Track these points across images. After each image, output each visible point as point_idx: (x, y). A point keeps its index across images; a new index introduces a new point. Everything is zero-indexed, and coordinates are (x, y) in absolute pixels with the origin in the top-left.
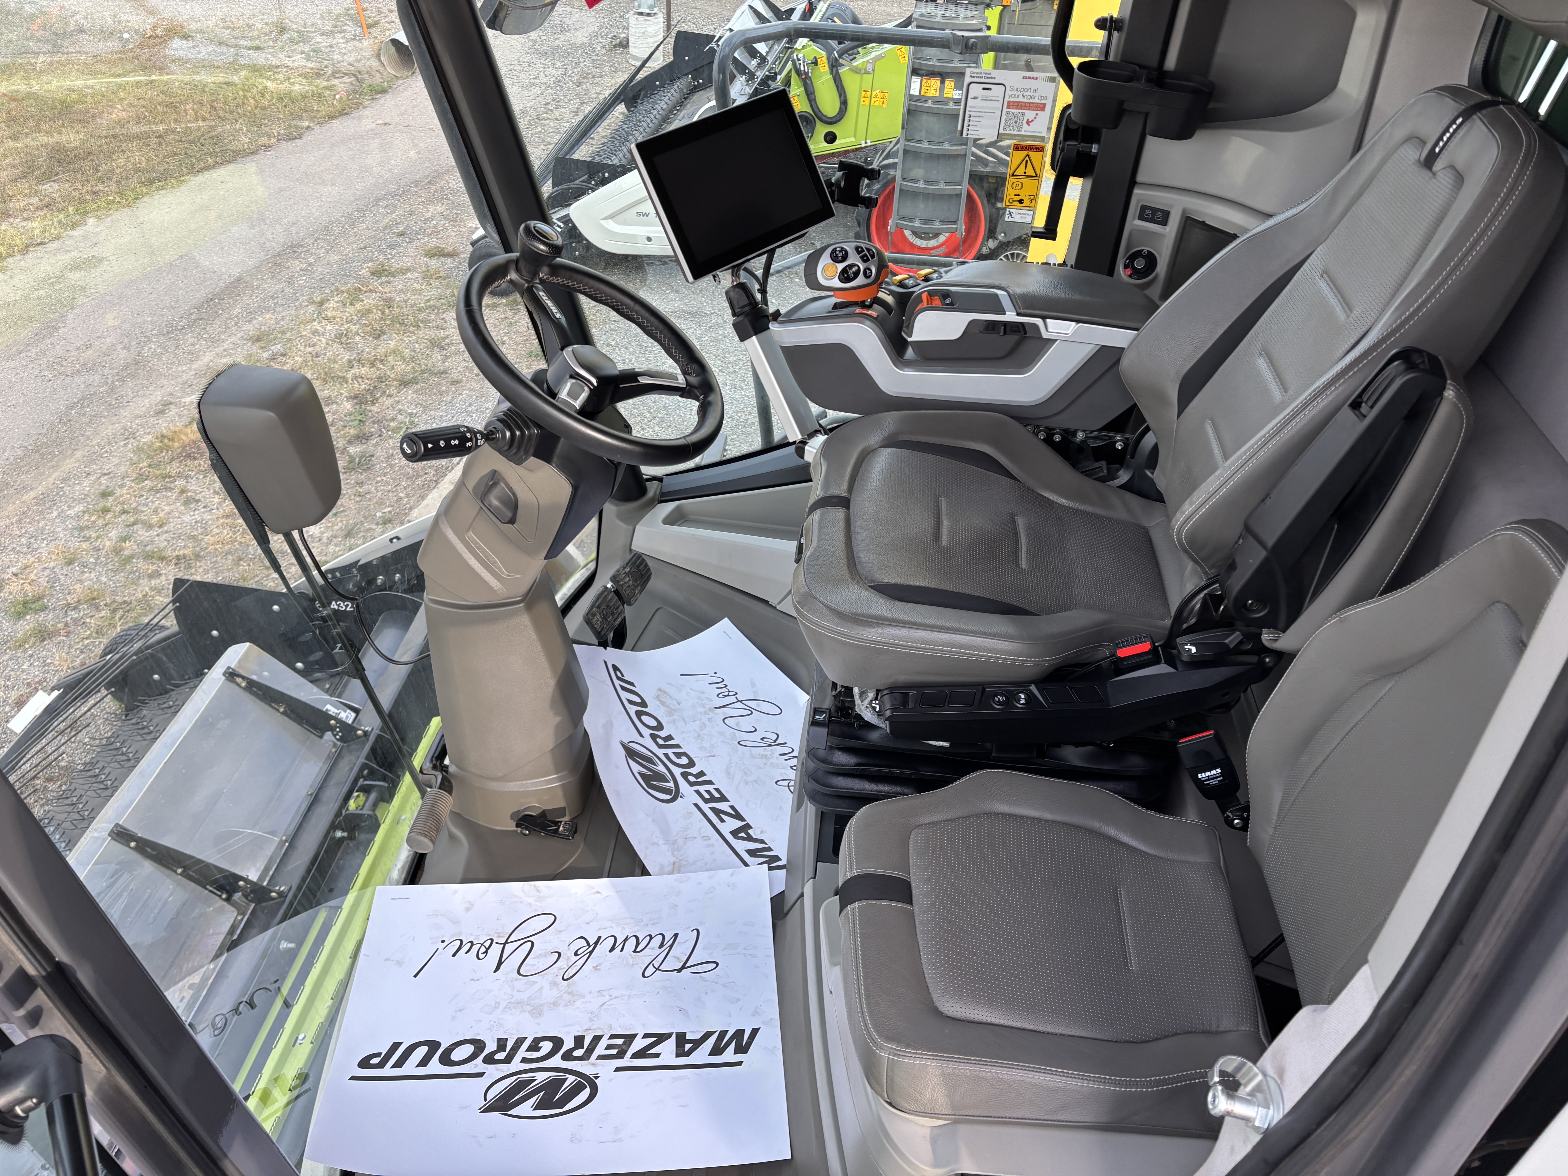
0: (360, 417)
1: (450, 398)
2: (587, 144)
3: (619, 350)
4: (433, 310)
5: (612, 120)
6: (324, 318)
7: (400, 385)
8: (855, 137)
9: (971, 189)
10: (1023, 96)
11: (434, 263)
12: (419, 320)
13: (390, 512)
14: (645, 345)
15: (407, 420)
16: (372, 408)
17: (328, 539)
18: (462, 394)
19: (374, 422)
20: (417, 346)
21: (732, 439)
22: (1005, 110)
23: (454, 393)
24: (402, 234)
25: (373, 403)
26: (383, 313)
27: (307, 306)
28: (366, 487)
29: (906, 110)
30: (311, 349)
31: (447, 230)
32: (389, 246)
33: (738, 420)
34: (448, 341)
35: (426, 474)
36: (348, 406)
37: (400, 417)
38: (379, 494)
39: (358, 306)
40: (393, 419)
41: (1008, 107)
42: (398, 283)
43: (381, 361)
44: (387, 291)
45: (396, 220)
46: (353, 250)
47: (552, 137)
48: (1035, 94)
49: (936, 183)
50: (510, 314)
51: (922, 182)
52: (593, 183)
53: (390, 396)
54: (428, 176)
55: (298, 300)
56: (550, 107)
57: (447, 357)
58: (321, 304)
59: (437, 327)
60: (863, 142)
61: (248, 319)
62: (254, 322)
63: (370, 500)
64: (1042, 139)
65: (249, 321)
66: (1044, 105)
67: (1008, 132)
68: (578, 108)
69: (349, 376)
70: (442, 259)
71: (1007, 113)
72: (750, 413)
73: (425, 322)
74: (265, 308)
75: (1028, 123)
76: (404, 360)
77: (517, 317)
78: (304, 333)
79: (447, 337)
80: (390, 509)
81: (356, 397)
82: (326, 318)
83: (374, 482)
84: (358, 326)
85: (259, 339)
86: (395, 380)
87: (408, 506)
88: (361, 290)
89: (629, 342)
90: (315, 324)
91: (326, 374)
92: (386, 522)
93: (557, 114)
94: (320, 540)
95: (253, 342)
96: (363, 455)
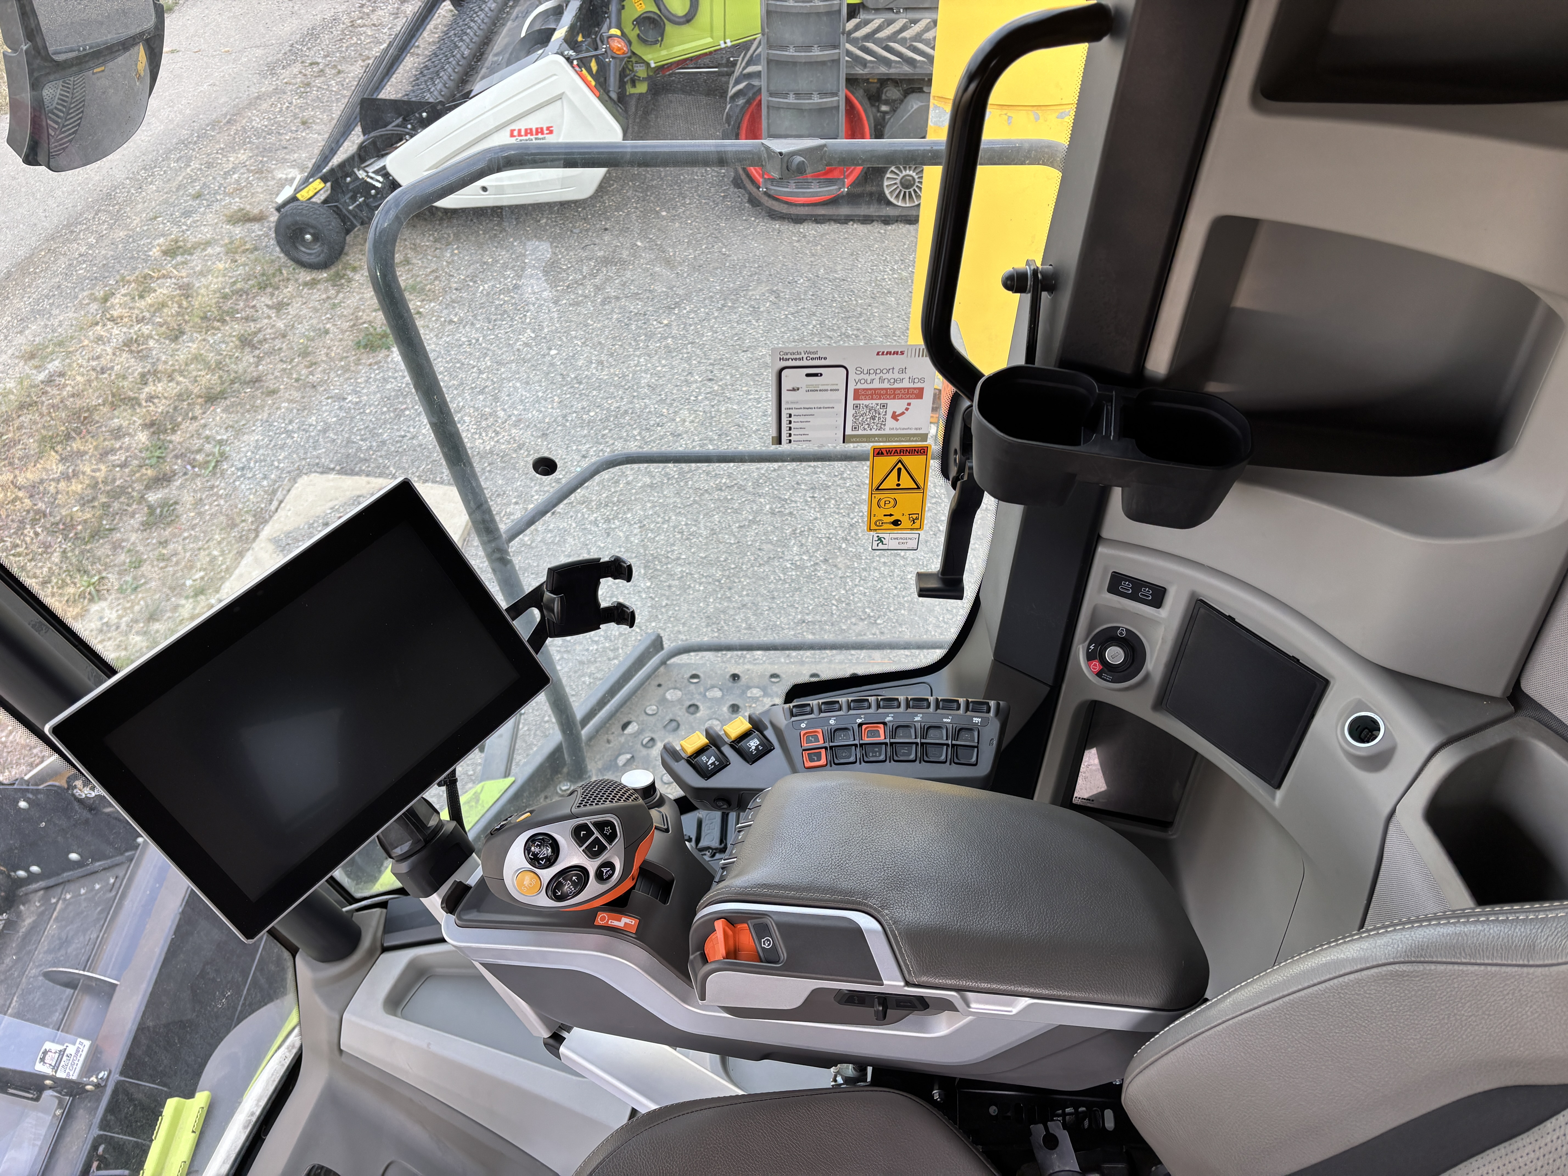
0: (157, 454)
1: (265, 415)
2: (413, 54)
3: (464, 327)
4: (241, 296)
5: (439, 20)
6: (109, 320)
7: (206, 402)
8: (712, 38)
9: (850, 94)
10: (882, 380)
11: (238, 231)
12: (224, 312)
13: (202, 578)
14: (494, 317)
15: (216, 450)
16: (173, 438)
17: (128, 626)
18: (279, 408)
19: (176, 457)
20: (224, 346)
21: (603, 435)
22: (851, 402)
23: (271, 407)
24: (198, 196)
25: (174, 431)
26: (180, 306)
27: (88, 304)
28: (171, 546)
29: (764, 11)
30: (94, 363)
31: (252, 185)
32: (183, 214)
33: (608, 409)
34: (260, 336)
35: (243, 521)
36: (143, 437)
37: (208, 447)
38: (188, 554)
39: (149, 300)
40: (199, 451)
41: (856, 398)
42: (196, 262)
43: (181, 373)
44: (184, 274)
45: (191, 177)
46: (142, 221)
47: (371, 49)
48: (902, 376)
49: (809, 95)
50: (332, 292)
51: (791, 96)
52: (409, 126)
53: (194, 418)
54: (226, 114)
55: (77, 297)
56: (366, 10)
57: (260, 359)
58: (105, 299)
59: (246, 319)
60: (722, 42)
61: (19, 329)
62: (27, 332)
63: (177, 563)
64: (924, 437)
65: (21, 332)
66: (921, 390)
67: (860, 432)
68: (398, 9)
69: (143, 396)
70: (248, 225)
71: (856, 407)
72: (622, 398)
73: (232, 313)
74: (39, 311)
75: (895, 417)
76: (209, 368)
77: (341, 295)
78: (86, 342)
79: (260, 330)
80: (202, 574)
81: (152, 424)
82: (112, 319)
83: (180, 539)
84: (149, 327)
85: (32, 356)
86: (200, 396)
87: (224, 567)
88: (152, 277)
89: (475, 316)
90: (99, 328)
91: (113, 395)
92: (200, 592)
93: (374, 17)
94: (118, 628)
95: (26, 361)
96: (164, 504)
